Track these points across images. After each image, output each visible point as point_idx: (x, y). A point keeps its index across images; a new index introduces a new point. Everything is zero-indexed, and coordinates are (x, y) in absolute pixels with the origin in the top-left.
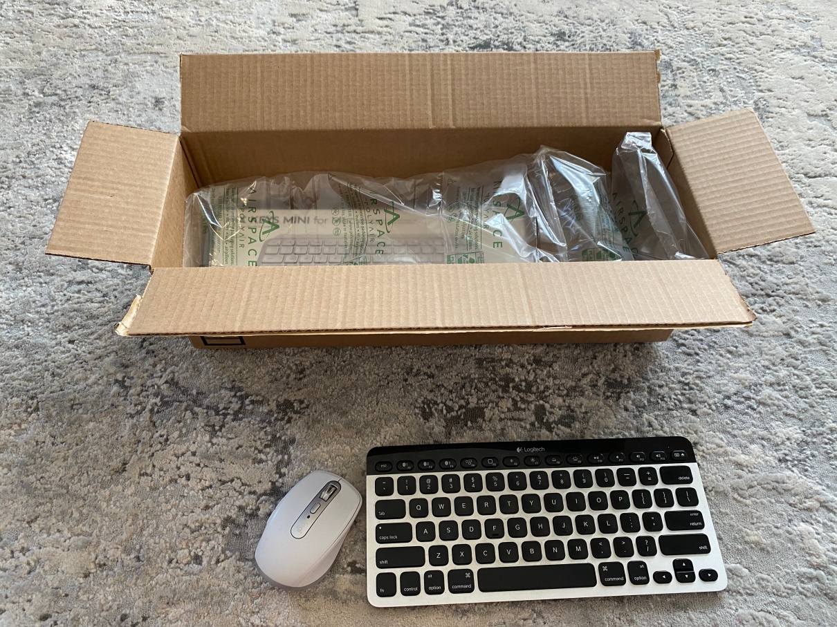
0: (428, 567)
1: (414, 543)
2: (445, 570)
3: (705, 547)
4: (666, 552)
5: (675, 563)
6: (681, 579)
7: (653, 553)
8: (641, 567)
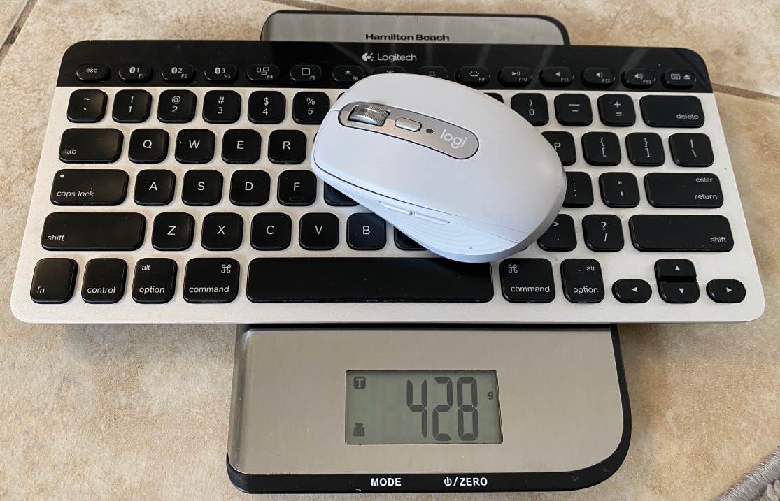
0: (148, 251)
1: (129, 206)
2: (182, 258)
3: (723, 239)
4: (643, 246)
5: (660, 266)
6: (670, 297)
7: (616, 245)
8: (589, 269)
